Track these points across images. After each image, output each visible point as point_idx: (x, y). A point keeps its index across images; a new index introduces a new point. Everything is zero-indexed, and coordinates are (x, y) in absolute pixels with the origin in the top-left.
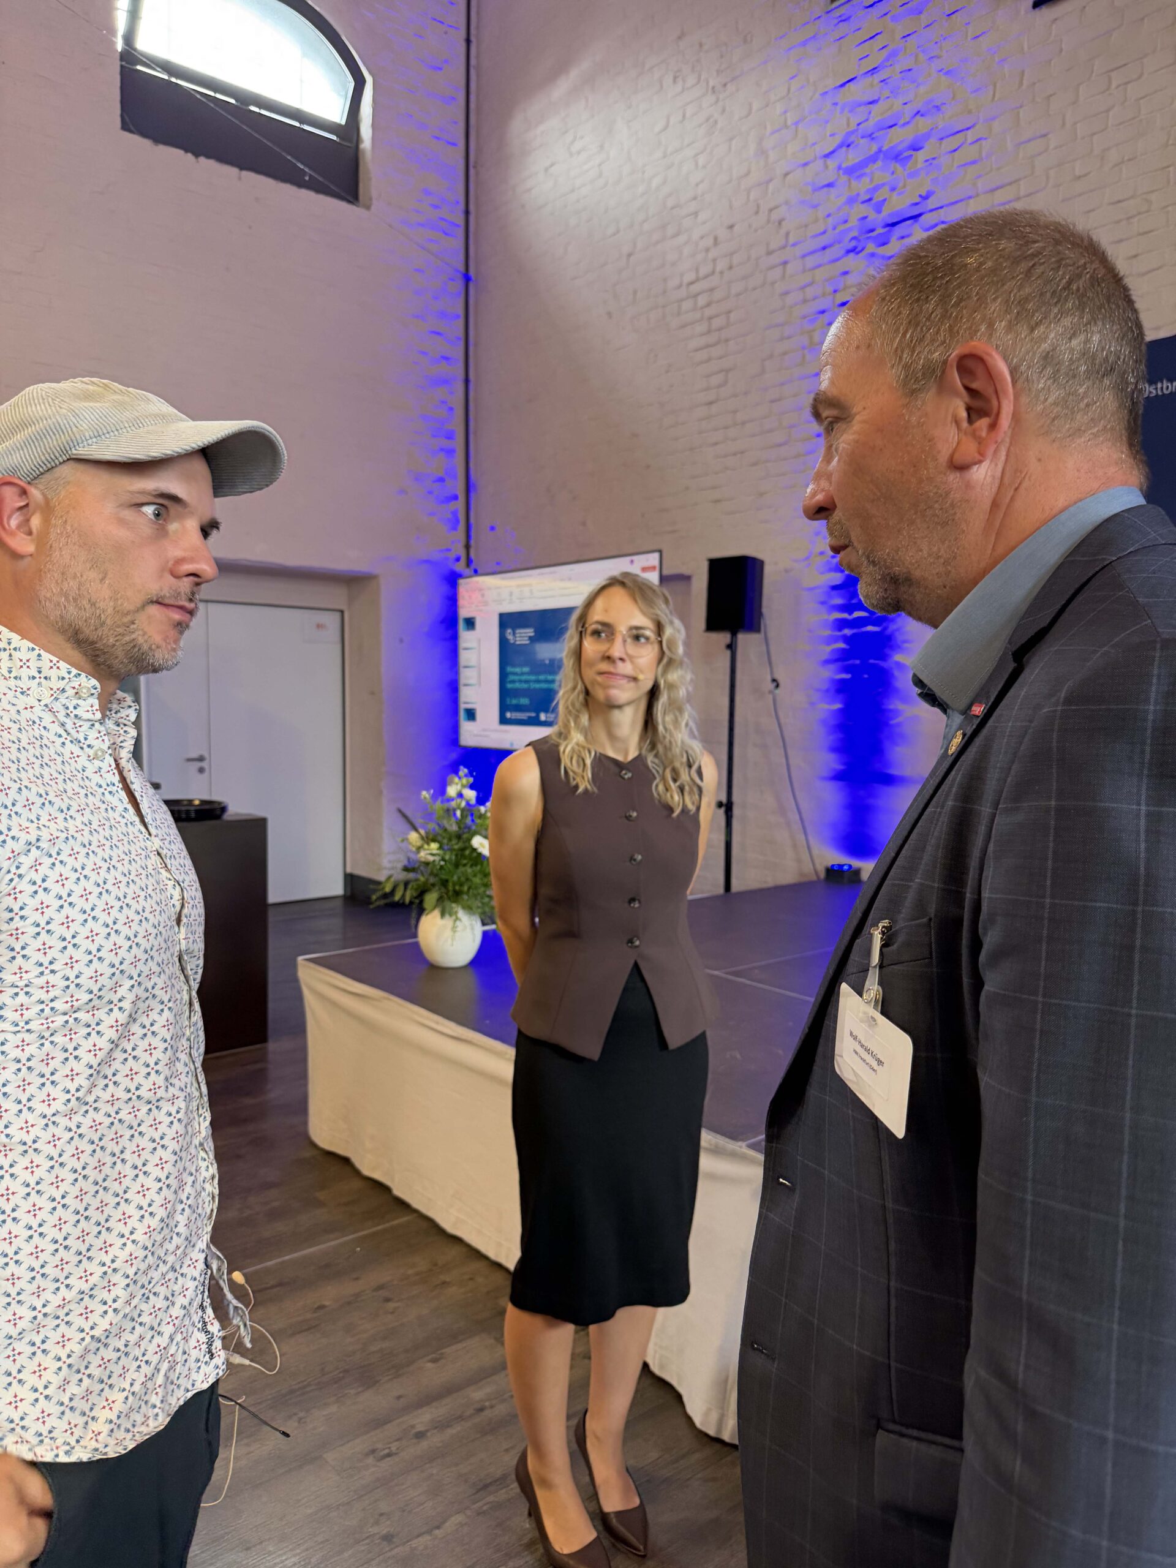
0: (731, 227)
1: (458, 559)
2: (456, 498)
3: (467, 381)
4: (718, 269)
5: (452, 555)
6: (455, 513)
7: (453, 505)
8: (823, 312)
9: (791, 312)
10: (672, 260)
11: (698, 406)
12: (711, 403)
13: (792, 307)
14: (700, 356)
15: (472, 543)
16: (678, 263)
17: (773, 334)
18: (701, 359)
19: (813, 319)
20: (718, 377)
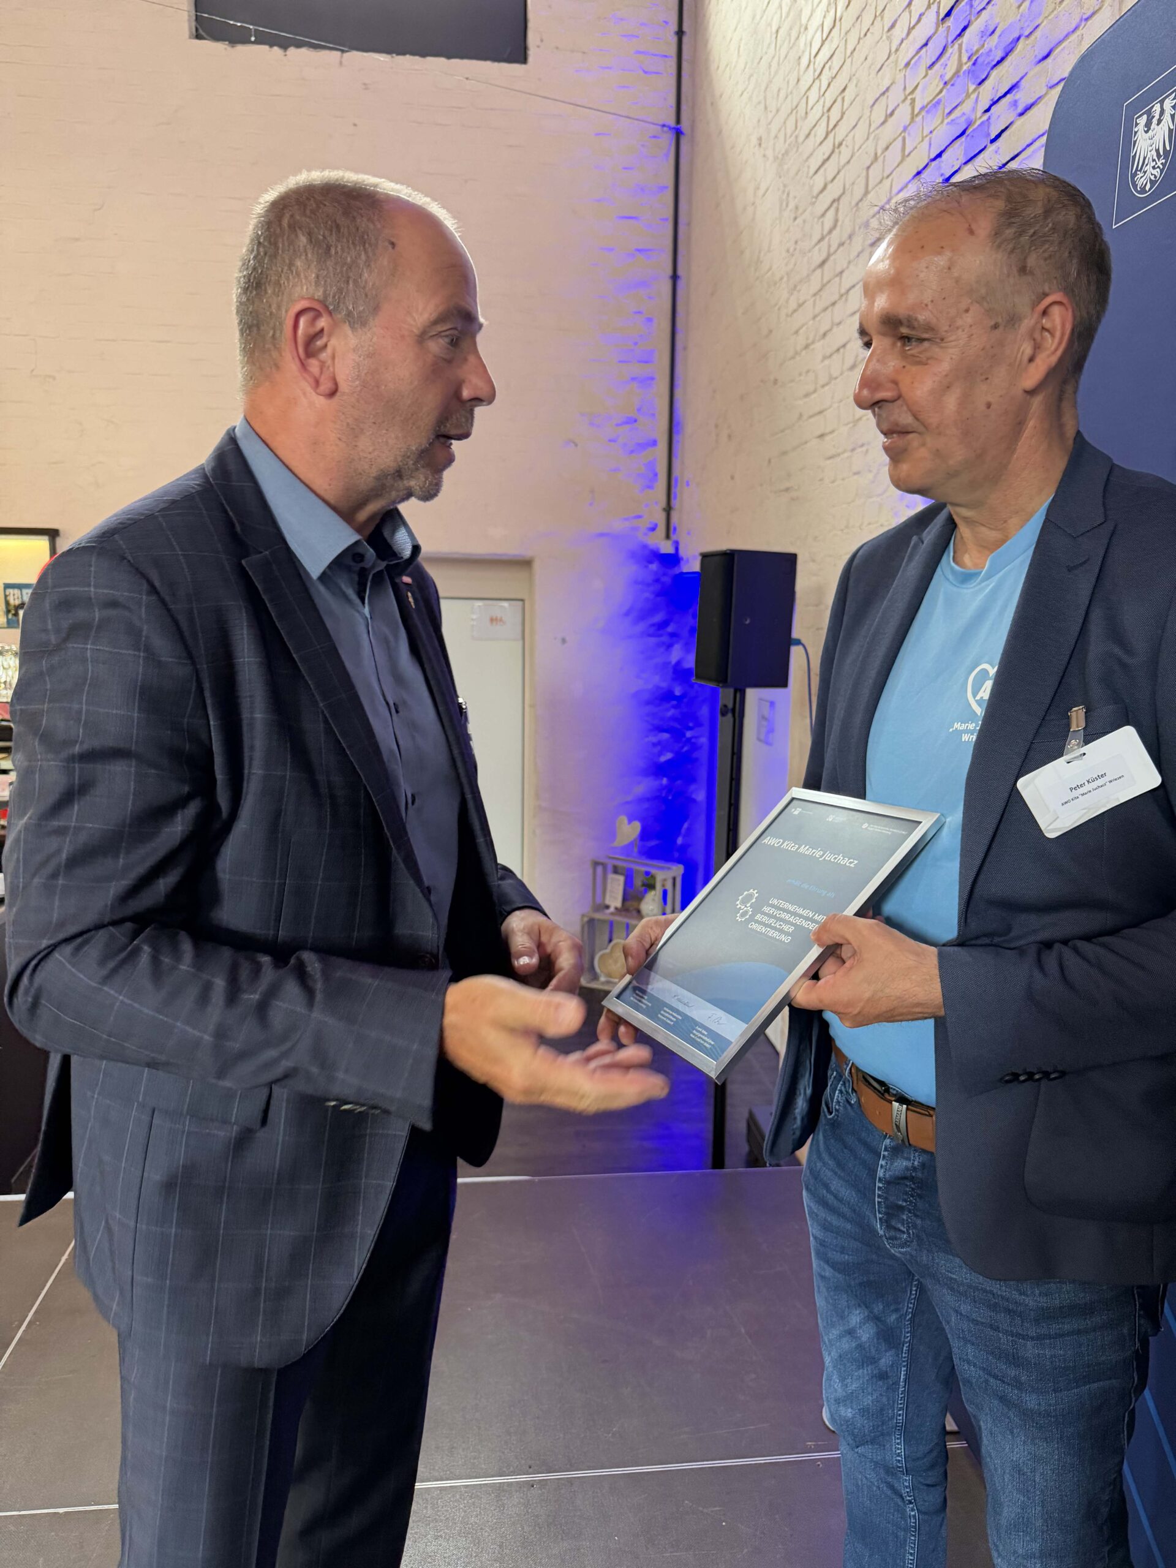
1: (653, 529)
2: (654, 443)
3: (675, 277)
5: (644, 524)
6: (651, 465)
7: (648, 455)
8: (926, 44)
9: (897, 61)
10: (804, 21)
11: (814, 270)
12: (823, 263)
13: (897, 50)
14: (819, 181)
15: (676, 504)
16: (809, 27)
17: (879, 115)
18: (819, 185)
19: (916, 62)
20: (831, 214)
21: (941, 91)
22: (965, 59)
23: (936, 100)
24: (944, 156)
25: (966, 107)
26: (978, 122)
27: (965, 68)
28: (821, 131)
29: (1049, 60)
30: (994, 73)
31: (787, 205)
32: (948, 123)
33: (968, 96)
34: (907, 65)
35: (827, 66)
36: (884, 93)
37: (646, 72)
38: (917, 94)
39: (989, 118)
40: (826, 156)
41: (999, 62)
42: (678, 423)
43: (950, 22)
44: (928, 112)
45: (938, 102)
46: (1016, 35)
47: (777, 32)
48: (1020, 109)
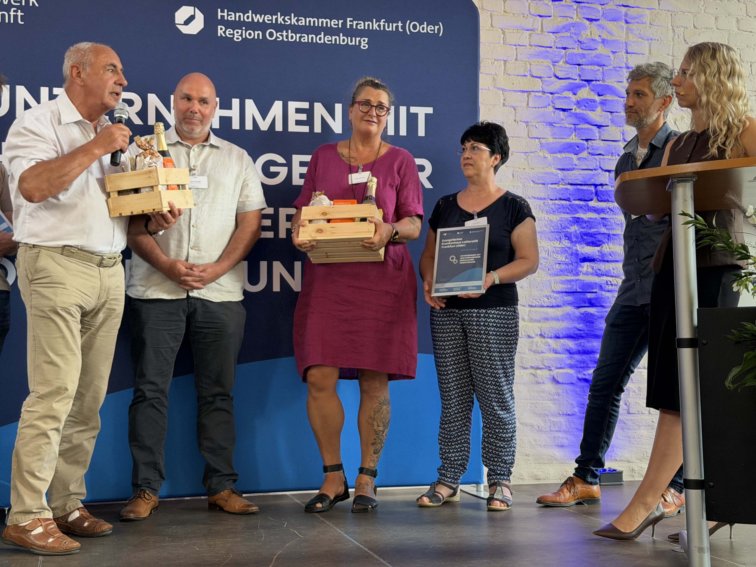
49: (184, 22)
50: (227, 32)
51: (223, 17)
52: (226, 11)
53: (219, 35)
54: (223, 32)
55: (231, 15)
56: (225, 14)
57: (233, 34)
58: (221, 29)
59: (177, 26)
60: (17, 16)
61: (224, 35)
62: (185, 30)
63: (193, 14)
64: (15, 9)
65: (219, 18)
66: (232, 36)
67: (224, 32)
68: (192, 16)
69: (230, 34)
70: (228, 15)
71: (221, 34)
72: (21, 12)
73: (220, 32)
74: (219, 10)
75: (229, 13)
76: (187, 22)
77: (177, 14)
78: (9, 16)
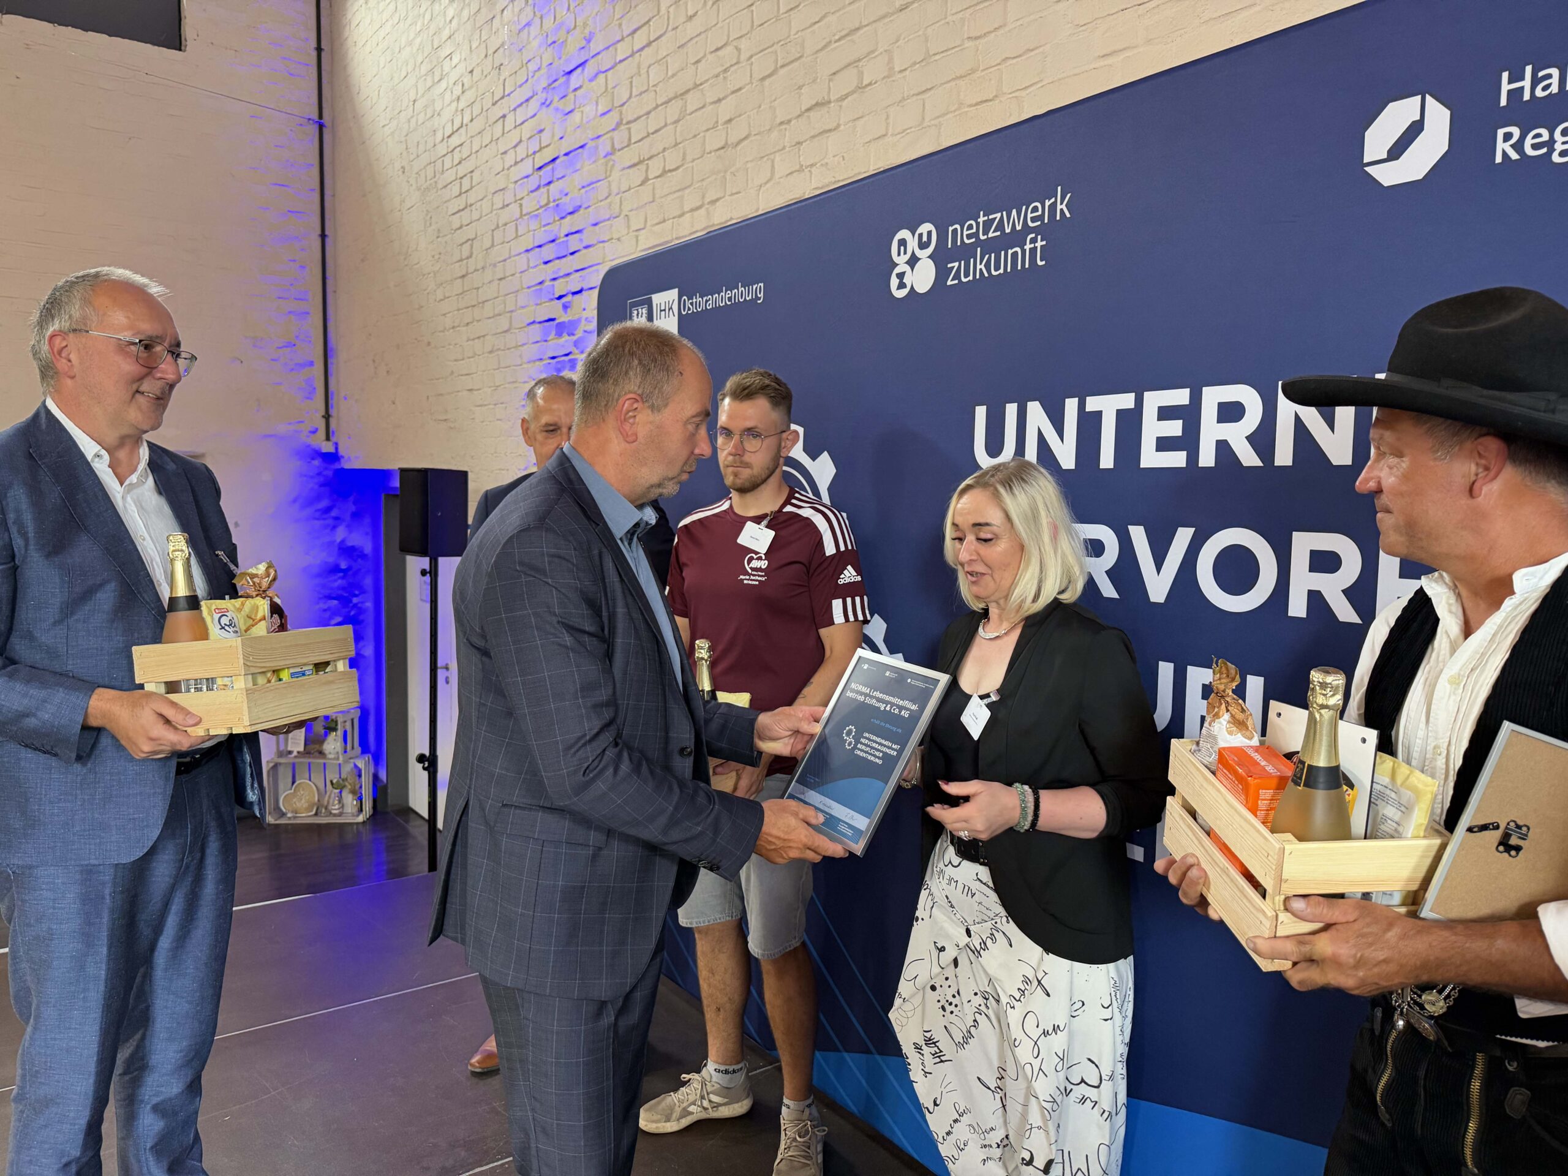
0: (471, 72)
1: (314, 432)
2: (311, 364)
3: (323, 236)
4: (465, 122)
5: (306, 427)
6: (309, 381)
7: (306, 373)
8: (527, 177)
9: (508, 175)
10: (438, 109)
11: (456, 279)
12: (463, 276)
13: (508, 169)
14: (456, 221)
15: (333, 412)
16: (441, 113)
17: (498, 201)
18: (456, 225)
19: (521, 184)
20: (466, 247)
21: (538, 210)
22: (551, 200)
23: (536, 213)
24: (543, 248)
25: (554, 227)
26: (561, 240)
27: (552, 204)
28: (456, 190)
29: (597, 228)
30: (569, 217)
31: (431, 224)
32: (545, 231)
33: (554, 221)
34: (516, 182)
35: (459, 149)
36: (501, 190)
37: (291, 74)
38: (523, 202)
39: (567, 241)
40: (461, 208)
41: (571, 213)
42: (332, 350)
43: (541, 172)
44: (531, 217)
45: (537, 216)
46: (579, 204)
47: (414, 101)
48: (585, 244)
49: (1389, 152)
50: (1529, 141)
51: (1518, 93)
52: (1529, 69)
53: (1499, 159)
54: (1512, 146)
55: (1549, 76)
56: (1527, 83)
57: (1550, 144)
58: (1508, 137)
59: (1366, 169)
60: (1036, 248)
61: (1514, 156)
62: (1388, 175)
63: (1418, 118)
64: (1033, 235)
65: (1503, 102)
66: (1544, 150)
67: (1518, 147)
68: (1414, 122)
69: (1535, 147)
70: (1535, 82)
71: (1504, 153)
72: (1042, 241)
73: (1502, 147)
74: (1505, 75)
75: (1540, 74)
76: (1396, 152)
77: (1369, 134)
78: (1024, 252)
